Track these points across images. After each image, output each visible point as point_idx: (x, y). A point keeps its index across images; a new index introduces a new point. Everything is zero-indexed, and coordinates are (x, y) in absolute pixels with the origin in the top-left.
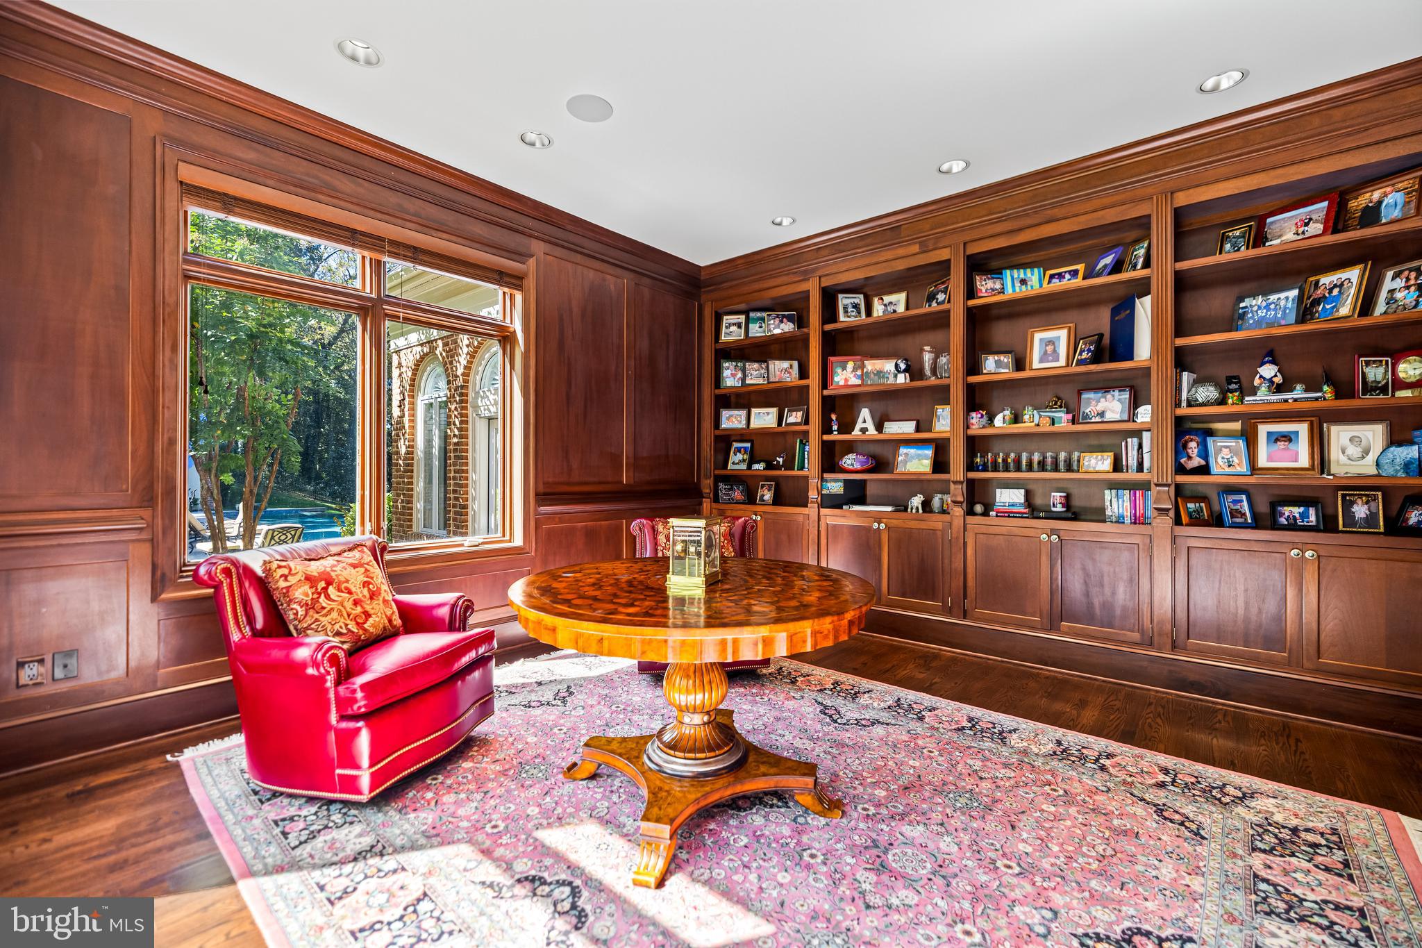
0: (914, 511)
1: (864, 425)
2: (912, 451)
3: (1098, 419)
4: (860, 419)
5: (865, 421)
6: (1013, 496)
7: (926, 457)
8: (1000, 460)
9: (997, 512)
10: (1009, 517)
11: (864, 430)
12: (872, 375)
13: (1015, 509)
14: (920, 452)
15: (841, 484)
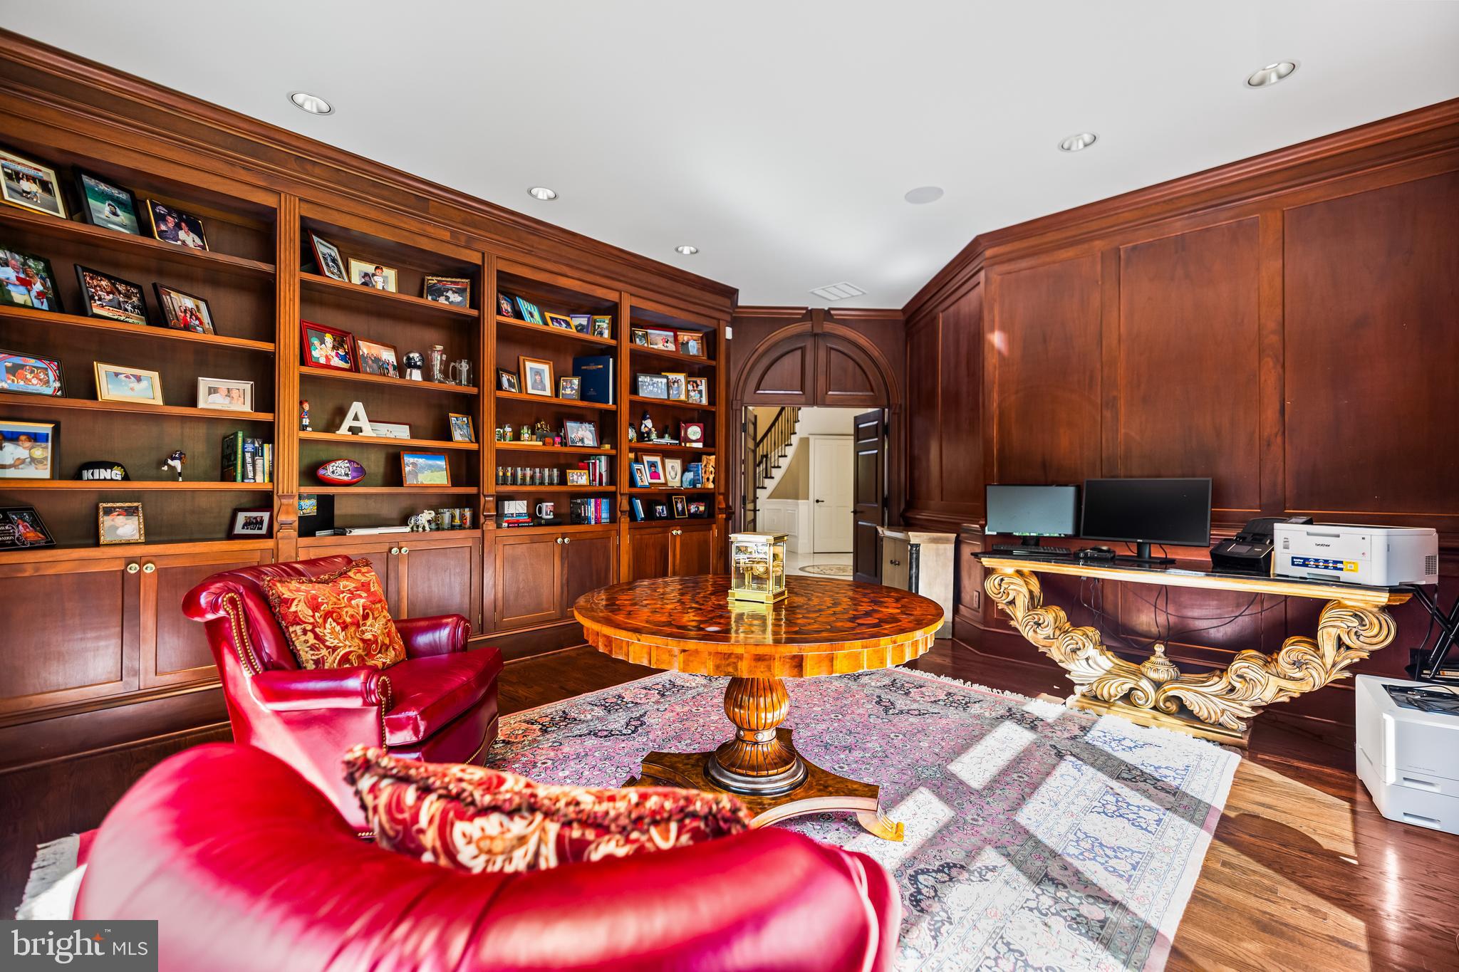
0: (420, 529)
1: (356, 424)
2: (421, 461)
3: (580, 444)
4: (350, 415)
5: (356, 418)
6: (518, 507)
7: (439, 469)
8: (509, 474)
9: (509, 524)
10: (519, 526)
11: (354, 430)
12: (370, 362)
13: (521, 519)
14: (430, 462)
15: (314, 501)
